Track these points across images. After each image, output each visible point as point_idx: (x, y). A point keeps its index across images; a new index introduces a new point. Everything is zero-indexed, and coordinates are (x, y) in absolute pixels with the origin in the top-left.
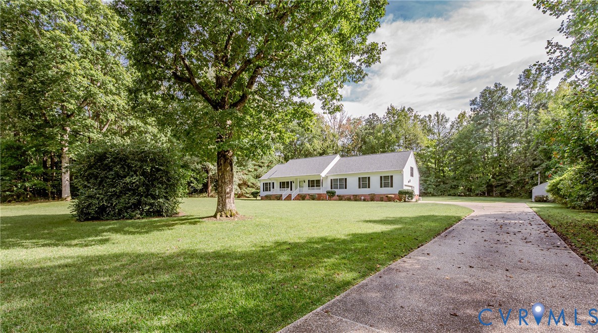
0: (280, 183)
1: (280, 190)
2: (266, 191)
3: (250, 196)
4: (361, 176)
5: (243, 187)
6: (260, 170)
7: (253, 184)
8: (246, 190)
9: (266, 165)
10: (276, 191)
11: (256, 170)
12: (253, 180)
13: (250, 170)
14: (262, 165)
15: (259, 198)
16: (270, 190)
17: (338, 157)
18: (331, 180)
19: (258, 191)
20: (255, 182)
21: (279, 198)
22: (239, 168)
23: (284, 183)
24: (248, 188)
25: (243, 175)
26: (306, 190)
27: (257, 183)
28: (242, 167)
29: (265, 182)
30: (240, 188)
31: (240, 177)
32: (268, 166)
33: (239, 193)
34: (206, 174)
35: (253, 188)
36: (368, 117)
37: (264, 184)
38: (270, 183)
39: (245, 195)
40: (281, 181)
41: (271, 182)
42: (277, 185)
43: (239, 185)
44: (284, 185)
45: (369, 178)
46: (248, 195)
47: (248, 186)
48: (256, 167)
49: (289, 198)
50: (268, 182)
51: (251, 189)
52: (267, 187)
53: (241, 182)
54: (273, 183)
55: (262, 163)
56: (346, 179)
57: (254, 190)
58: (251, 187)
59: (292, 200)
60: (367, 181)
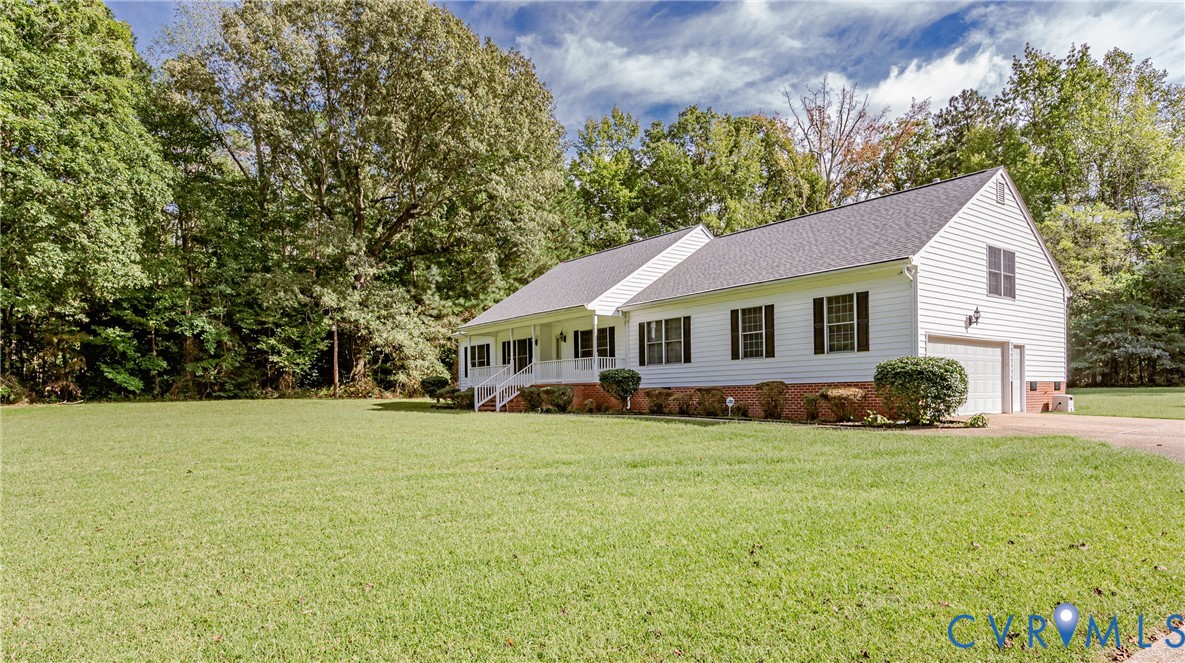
0: (504, 345)
4: (740, 305)
18: (641, 328)
36: (945, 106)
37: (466, 349)
38: (481, 348)
42: (496, 354)
45: (772, 309)
50: (477, 342)
52: (475, 359)
56: (688, 321)
59: (498, 409)
60: (761, 326)
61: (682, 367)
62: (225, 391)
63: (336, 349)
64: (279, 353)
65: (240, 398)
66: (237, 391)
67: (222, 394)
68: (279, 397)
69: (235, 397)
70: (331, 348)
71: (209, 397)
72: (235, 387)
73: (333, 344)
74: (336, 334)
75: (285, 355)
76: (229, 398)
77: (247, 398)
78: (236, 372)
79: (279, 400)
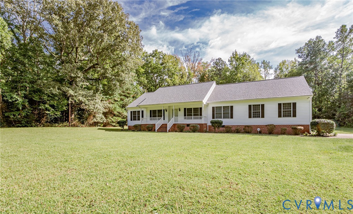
0: (151, 111)
1: (151, 120)
2: (134, 120)
3: (116, 125)
4: (252, 104)
5: (109, 116)
6: (126, 100)
7: (119, 113)
8: (112, 119)
9: (131, 96)
10: (146, 120)
11: (122, 100)
12: (119, 109)
13: (116, 99)
14: (128, 95)
15: (126, 127)
16: (139, 119)
17: (214, 85)
18: (213, 108)
19: (125, 120)
20: (121, 111)
21: (150, 129)
22: (105, 97)
23: (154, 111)
24: (115, 117)
25: (109, 104)
26: (182, 120)
27: (123, 112)
28: (108, 96)
29: (133, 110)
30: (105, 116)
31: (106, 105)
32: (133, 97)
33: (105, 122)
34: (66, 101)
35: (119, 117)
37: (131, 112)
38: (139, 112)
39: (111, 123)
40: (152, 109)
41: (140, 110)
42: (147, 114)
43: (105, 114)
44: (156, 113)
45: (263, 106)
46: (114, 124)
47: (114, 115)
48: (122, 97)
49: (163, 129)
50: (137, 110)
51: (117, 118)
52: (136, 115)
53: (107, 110)
54: (143, 111)
55: (128, 93)
56: (232, 107)
57: (120, 119)
58: (117, 116)
59: (168, 131)
60: (260, 109)
61: (230, 120)
62: (21, 124)
63: (70, 110)
64: (49, 110)
65: (27, 127)
66: (26, 124)
67: (20, 125)
68: (43, 127)
69: (25, 126)
70: (68, 110)
71: (14, 126)
72: (26, 122)
73: (69, 108)
74: (70, 105)
75: (51, 111)
76: (23, 127)
77: (30, 127)
78: (27, 116)
79: (43, 128)
